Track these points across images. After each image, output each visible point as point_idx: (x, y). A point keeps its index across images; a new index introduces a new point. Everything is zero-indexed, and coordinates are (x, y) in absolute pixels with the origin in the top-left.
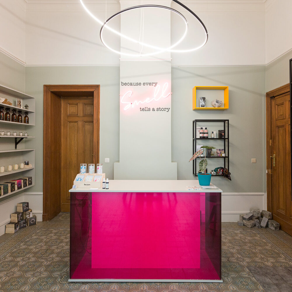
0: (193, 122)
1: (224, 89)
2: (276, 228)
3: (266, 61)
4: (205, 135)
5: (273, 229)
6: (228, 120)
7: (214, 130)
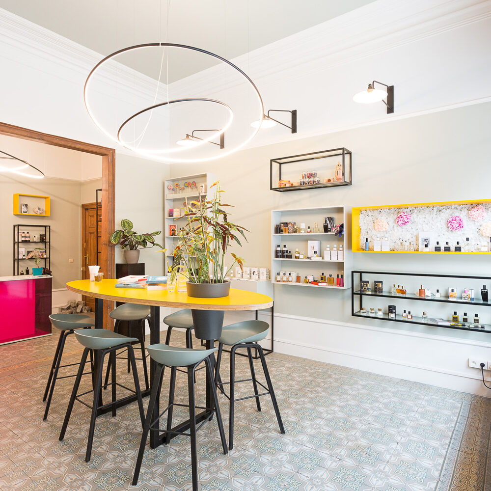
0: (14, 226)
1: (45, 198)
2: (88, 311)
3: (83, 178)
4: (27, 239)
5: (86, 312)
6: (50, 226)
7: (35, 234)
